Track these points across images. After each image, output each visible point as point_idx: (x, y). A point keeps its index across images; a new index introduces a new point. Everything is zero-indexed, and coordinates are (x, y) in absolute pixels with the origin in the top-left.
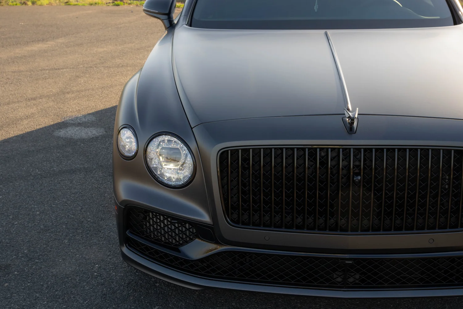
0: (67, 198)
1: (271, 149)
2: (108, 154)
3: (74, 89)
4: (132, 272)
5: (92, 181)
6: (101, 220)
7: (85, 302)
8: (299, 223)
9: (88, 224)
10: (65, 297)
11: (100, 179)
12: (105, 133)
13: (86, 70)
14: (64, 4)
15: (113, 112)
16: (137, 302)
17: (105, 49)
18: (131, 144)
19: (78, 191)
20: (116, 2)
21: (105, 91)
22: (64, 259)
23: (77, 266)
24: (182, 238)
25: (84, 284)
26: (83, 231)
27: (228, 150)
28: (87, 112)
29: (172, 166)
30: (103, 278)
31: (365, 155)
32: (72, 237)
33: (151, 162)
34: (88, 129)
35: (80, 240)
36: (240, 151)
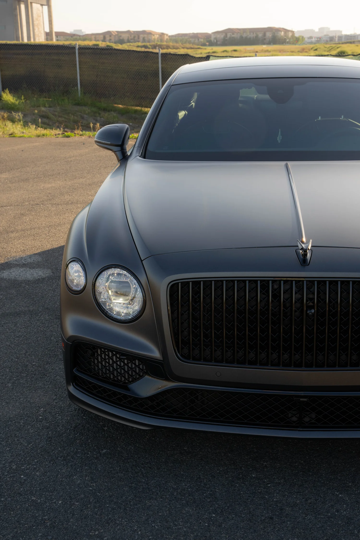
0: (10, 341)
1: (222, 281)
2: (55, 297)
3: (19, 228)
4: (79, 416)
5: (38, 324)
6: (47, 364)
7: (30, 445)
8: (252, 359)
9: (33, 368)
10: (8, 439)
11: (46, 322)
12: (52, 274)
13: (32, 207)
14: (8, 136)
15: (61, 252)
16: (83, 445)
17: (53, 185)
18: (80, 278)
19: (22, 335)
20: (66, 133)
21: (52, 230)
22: (7, 403)
23: (22, 409)
24: (132, 376)
25: (28, 427)
26: (28, 374)
27: (178, 283)
28: (33, 252)
29: (121, 300)
30: (48, 421)
31: (318, 288)
32: (15, 381)
33: (100, 296)
34: (33, 270)
35: (25, 384)
36: (191, 283)
